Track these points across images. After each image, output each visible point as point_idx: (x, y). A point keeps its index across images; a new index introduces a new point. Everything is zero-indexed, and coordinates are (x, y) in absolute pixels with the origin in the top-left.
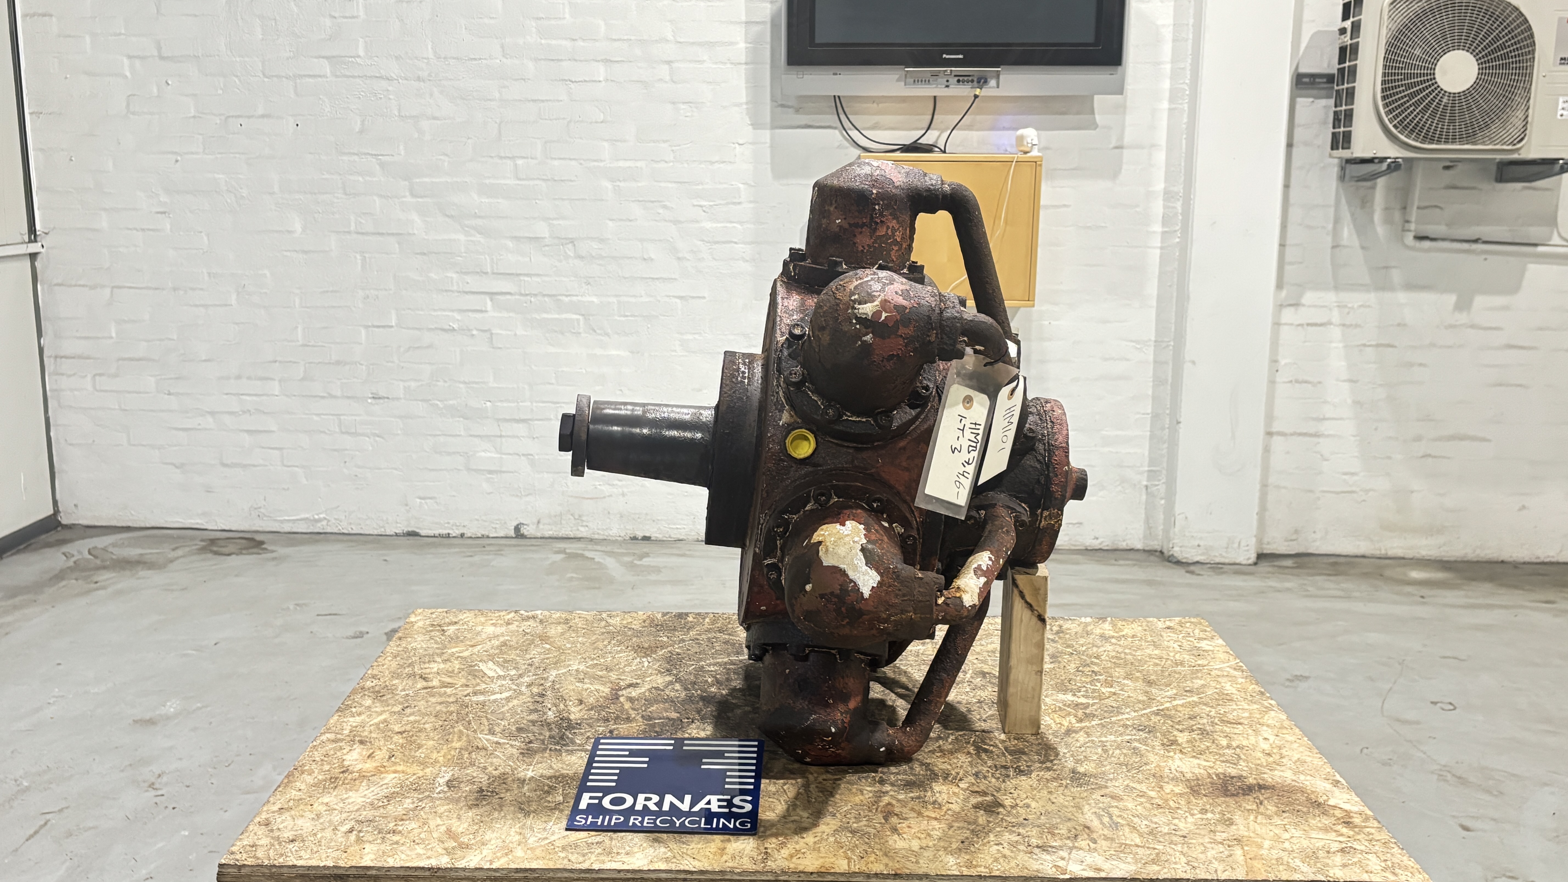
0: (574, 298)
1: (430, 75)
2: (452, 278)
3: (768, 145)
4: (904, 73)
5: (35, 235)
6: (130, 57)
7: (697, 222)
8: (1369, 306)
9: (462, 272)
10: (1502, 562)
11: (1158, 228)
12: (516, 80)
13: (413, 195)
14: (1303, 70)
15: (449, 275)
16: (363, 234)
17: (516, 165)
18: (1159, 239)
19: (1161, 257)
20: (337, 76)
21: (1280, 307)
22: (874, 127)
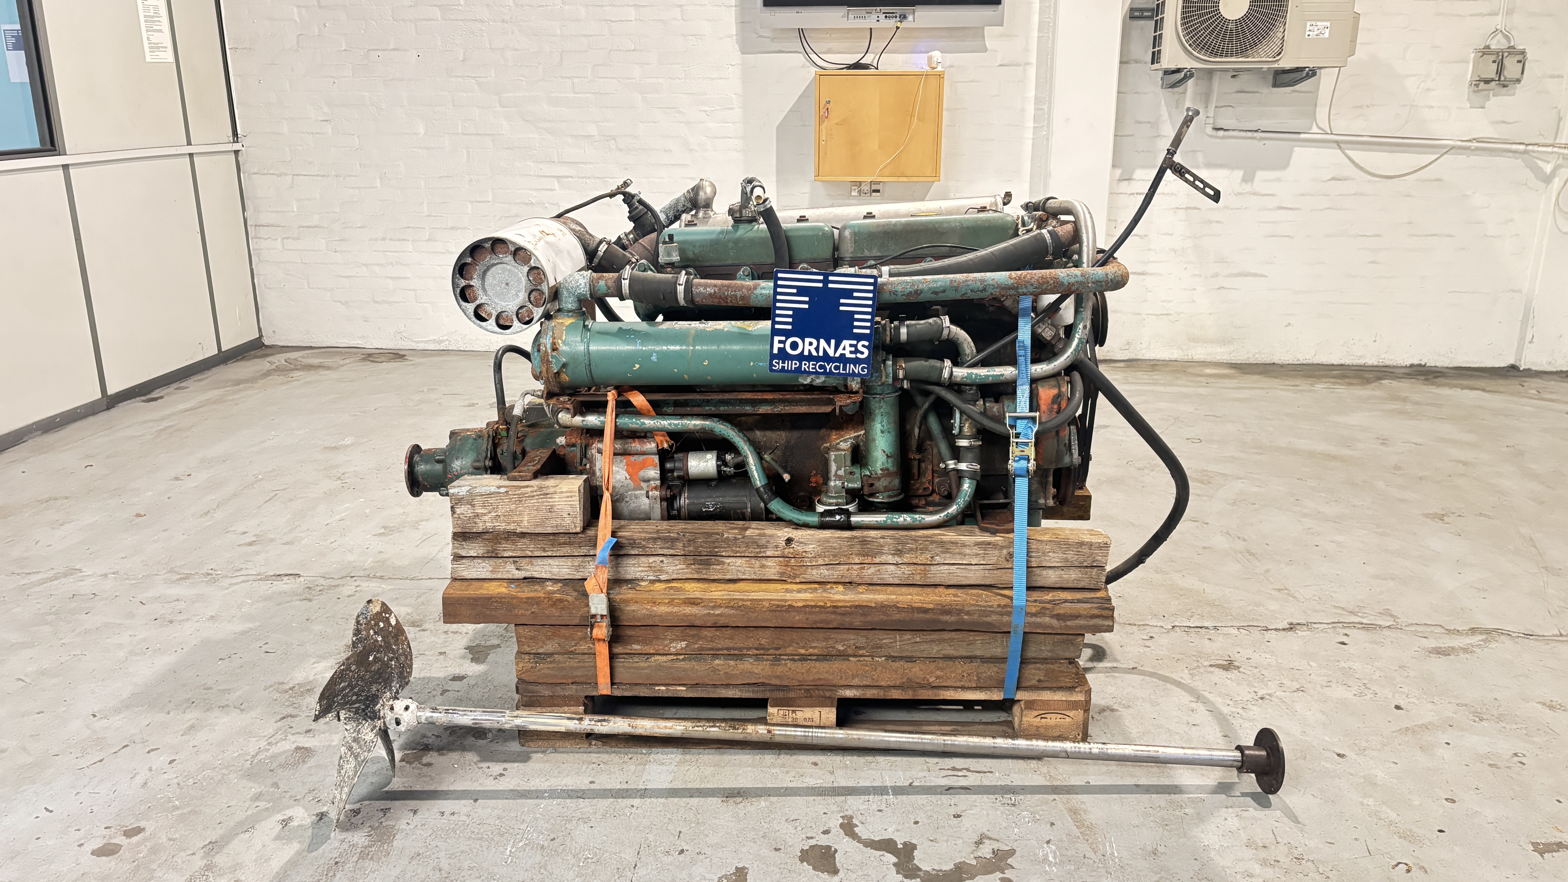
2: (530, 166)
4: (847, 11)
5: (237, 138)
6: (299, 7)
7: (703, 123)
9: (537, 162)
10: (1273, 364)
11: (1031, 124)
12: (573, 21)
13: (501, 106)
14: (1136, 6)
15: (528, 163)
16: (467, 134)
17: (573, 83)
18: (1032, 131)
19: (1032, 145)
20: (445, 20)
21: (1118, 180)
22: (829, 51)
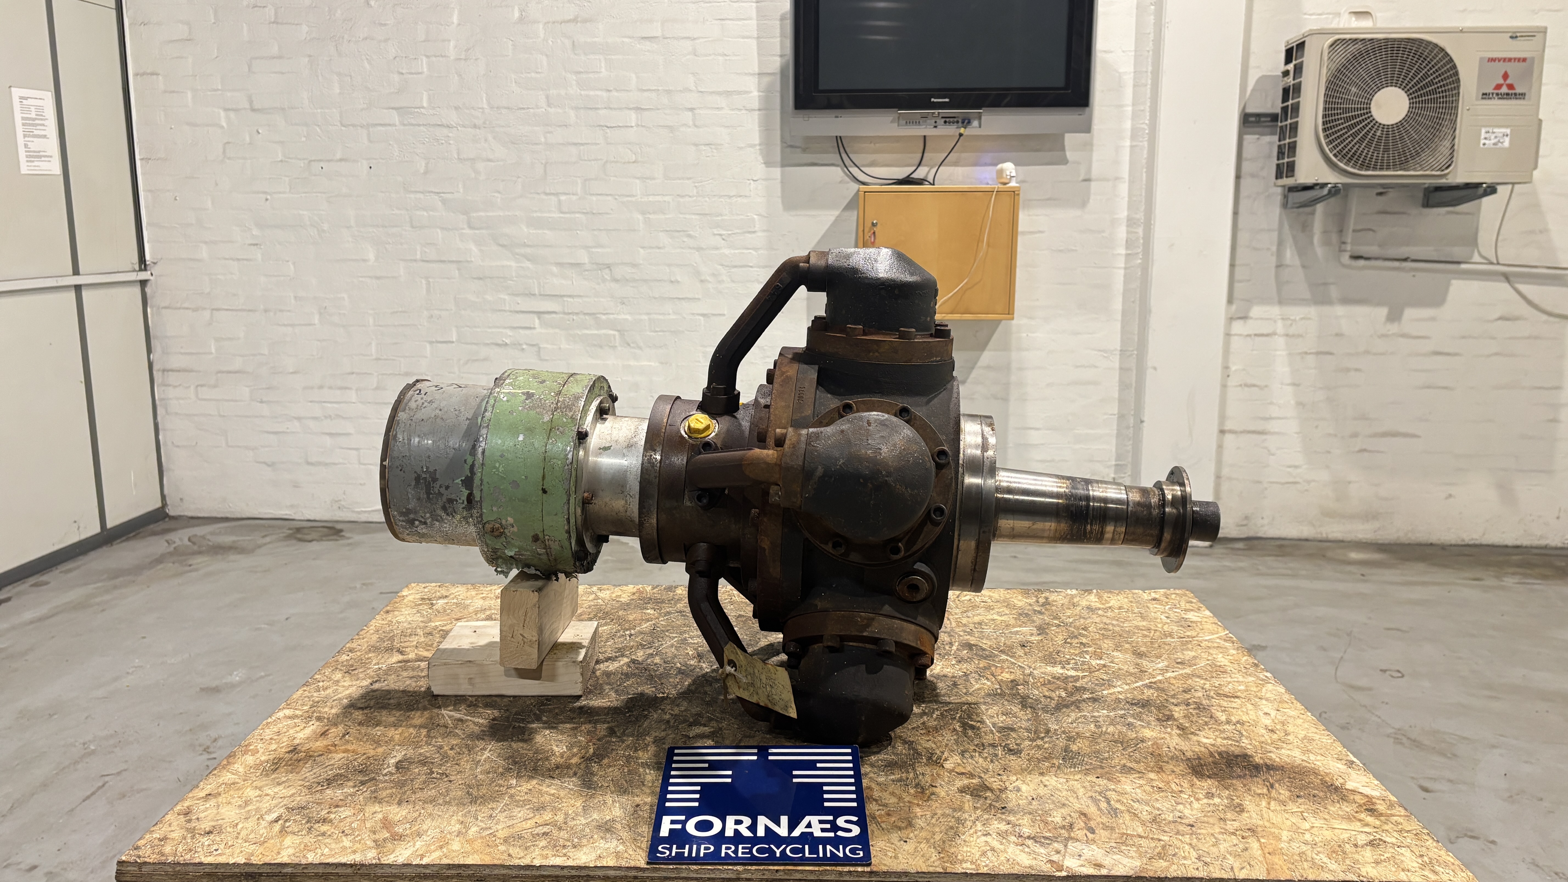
0: (611, 316)
1: (484, 123)
2: (505, 300)
3: (779, 181)
4: (897, 116)
5: (145, 265)
6: (226, 110)
7: (717, 249)
8: (1310, 319)
9: (513, 295)
10: (1431, 544)
11: (1122, 251)
12: (560, 126)
13: (470, 228)
14: (1250, 110)
15: (502, 296)
16: (427, 261)
17: (559, 201)
18: (1123, 260)
19: (1125, 276)
20: (404, 125)
21: (1231, 319)
22: (872, 164)
